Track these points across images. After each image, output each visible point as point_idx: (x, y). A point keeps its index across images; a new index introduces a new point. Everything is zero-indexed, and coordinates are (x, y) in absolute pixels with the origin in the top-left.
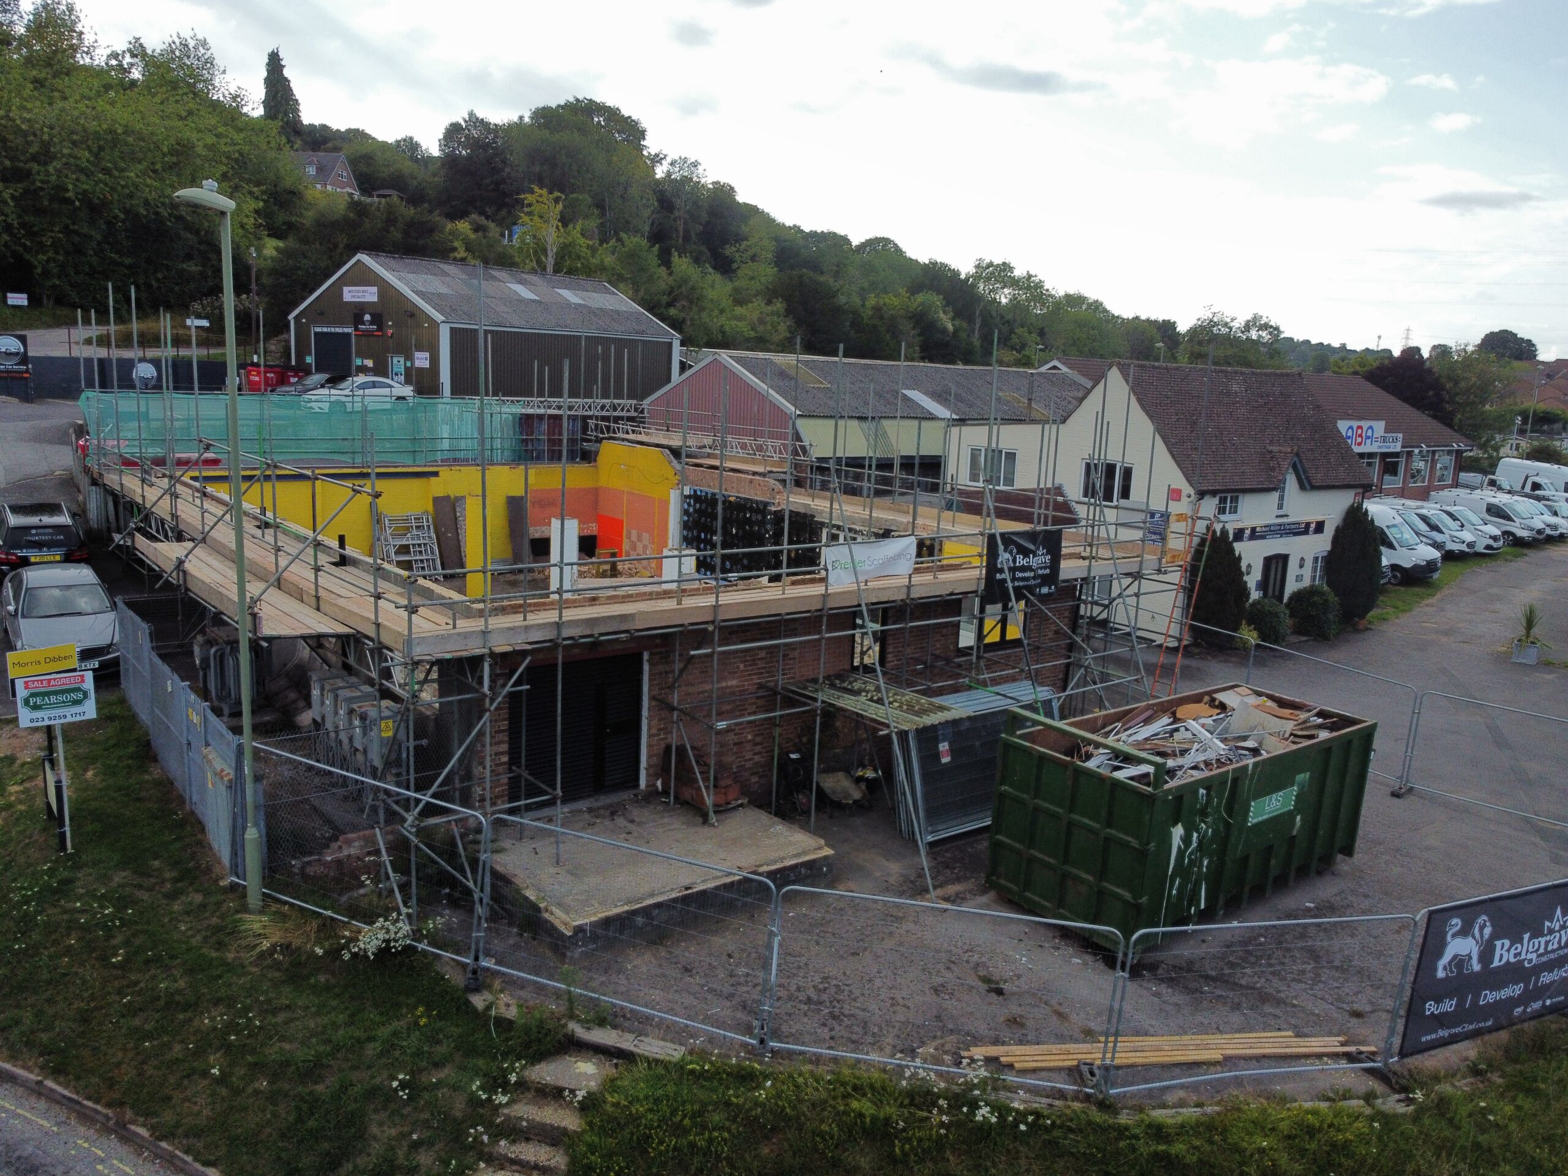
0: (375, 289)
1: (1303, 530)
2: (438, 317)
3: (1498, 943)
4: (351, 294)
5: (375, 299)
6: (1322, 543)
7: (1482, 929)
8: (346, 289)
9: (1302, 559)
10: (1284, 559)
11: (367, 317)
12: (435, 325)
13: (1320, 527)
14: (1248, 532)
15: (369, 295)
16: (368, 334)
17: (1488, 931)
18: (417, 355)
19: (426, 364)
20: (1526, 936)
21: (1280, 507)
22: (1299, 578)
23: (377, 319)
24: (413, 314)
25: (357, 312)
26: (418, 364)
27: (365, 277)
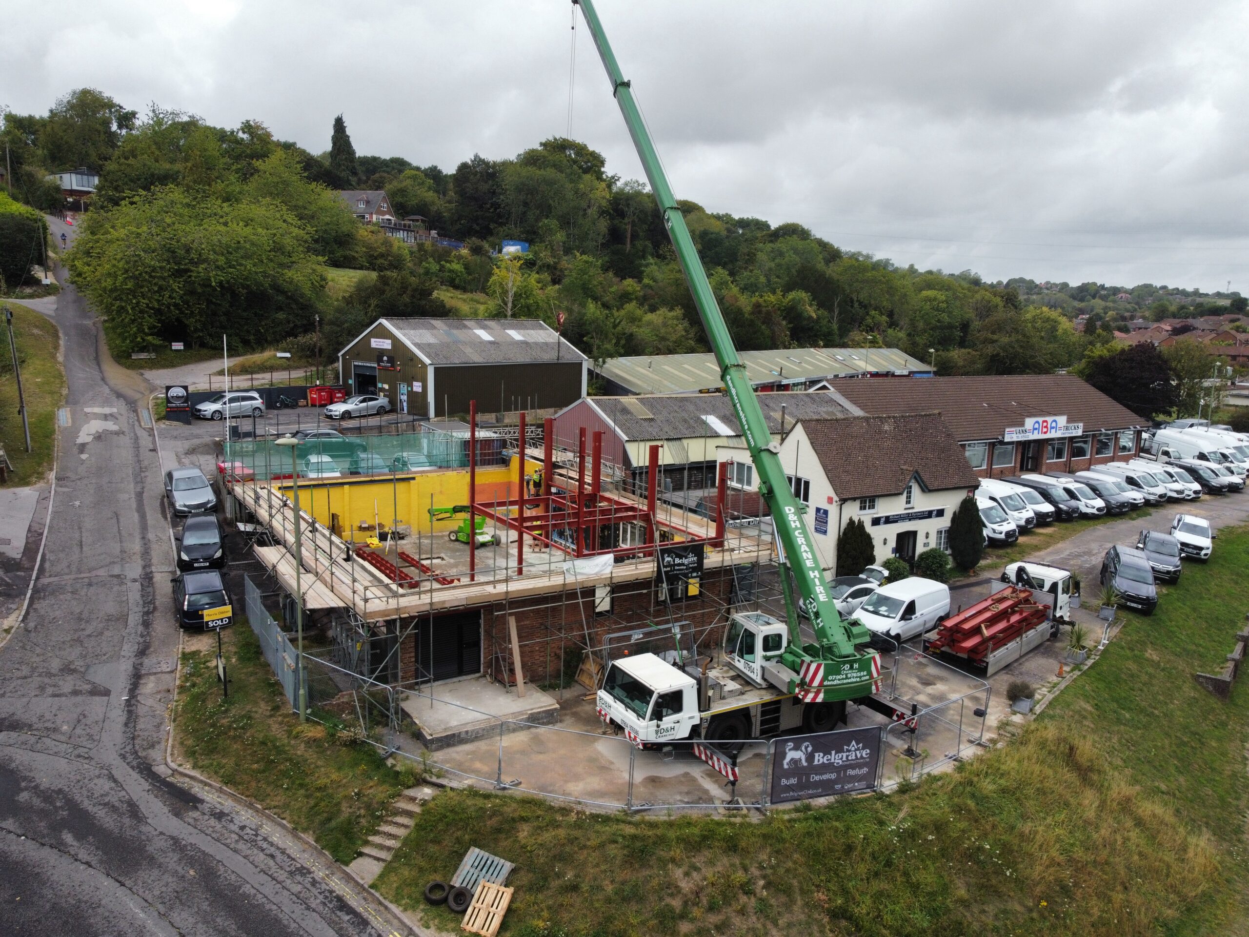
0: (389, 341)
1: (929, 515)
2: (427, 361)
3: (817, 755)
4: (375, 343)
5: (389, 347)
6: (945, 522)
7: (806, 748)
8: (373, 340)
9: (927, 534)
10: (913, 534)
11: (385, 358)
12: (425, 366)
13: (940, 513)
14: (883, 520)
15: (386, 344)
16: (385, 369)
17: (810, 749)
18: (415, 383)
19: (420, 390)
20: (833, 752)
21: (908, 502)
22: (926, 545)
23: (391, 360)
24: (413, 358)
25: (380, 354)
26: (415, 389)
27: (384, 334)
